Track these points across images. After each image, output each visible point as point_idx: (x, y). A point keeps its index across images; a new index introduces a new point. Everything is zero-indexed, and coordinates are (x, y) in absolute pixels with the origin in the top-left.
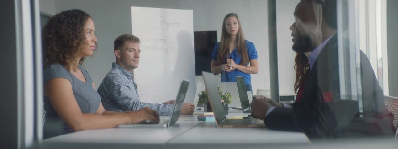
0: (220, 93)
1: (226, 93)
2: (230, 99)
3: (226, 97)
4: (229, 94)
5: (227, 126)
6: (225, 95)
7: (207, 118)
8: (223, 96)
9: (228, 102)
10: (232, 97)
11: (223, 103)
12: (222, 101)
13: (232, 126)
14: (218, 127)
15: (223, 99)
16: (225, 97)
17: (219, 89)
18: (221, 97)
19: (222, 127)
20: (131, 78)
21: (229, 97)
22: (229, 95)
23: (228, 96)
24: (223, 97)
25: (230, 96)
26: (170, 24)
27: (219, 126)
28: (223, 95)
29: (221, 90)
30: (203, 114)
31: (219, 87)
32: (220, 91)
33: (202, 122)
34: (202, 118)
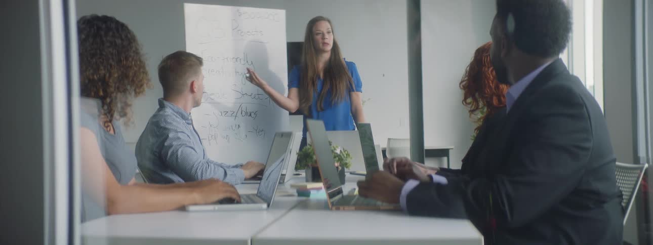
0: (333, 151)
1: (342, 151)
2: (348, 161)
3: (343, 157)
4: (346, 152)
5: (346, 208)
6: (341, 155)
7: (312, 192)
8: (337, 156)
9: (344, 165)
10: (351, 158)
11: (337, 168)
12: (336, 164)
13: (353, 208)
14: (331, 209)
15: (337, 162)
16: (341, 157)
17: (331, 145)
18: (335, 157)
19: (338, 209)
20: (190, 122)
21: (347, 157)
22: (347, 155)
23: (345, 156)
24: (337, 158)
25: (349, 155)
26: (248, 32)
27: (334, 208)
28: (337, 153)
29: (335, 146)
30: (306, 186)
31: (331, 141)
32: (333, 148)
33: (304, 198)
34: (303, 193)
